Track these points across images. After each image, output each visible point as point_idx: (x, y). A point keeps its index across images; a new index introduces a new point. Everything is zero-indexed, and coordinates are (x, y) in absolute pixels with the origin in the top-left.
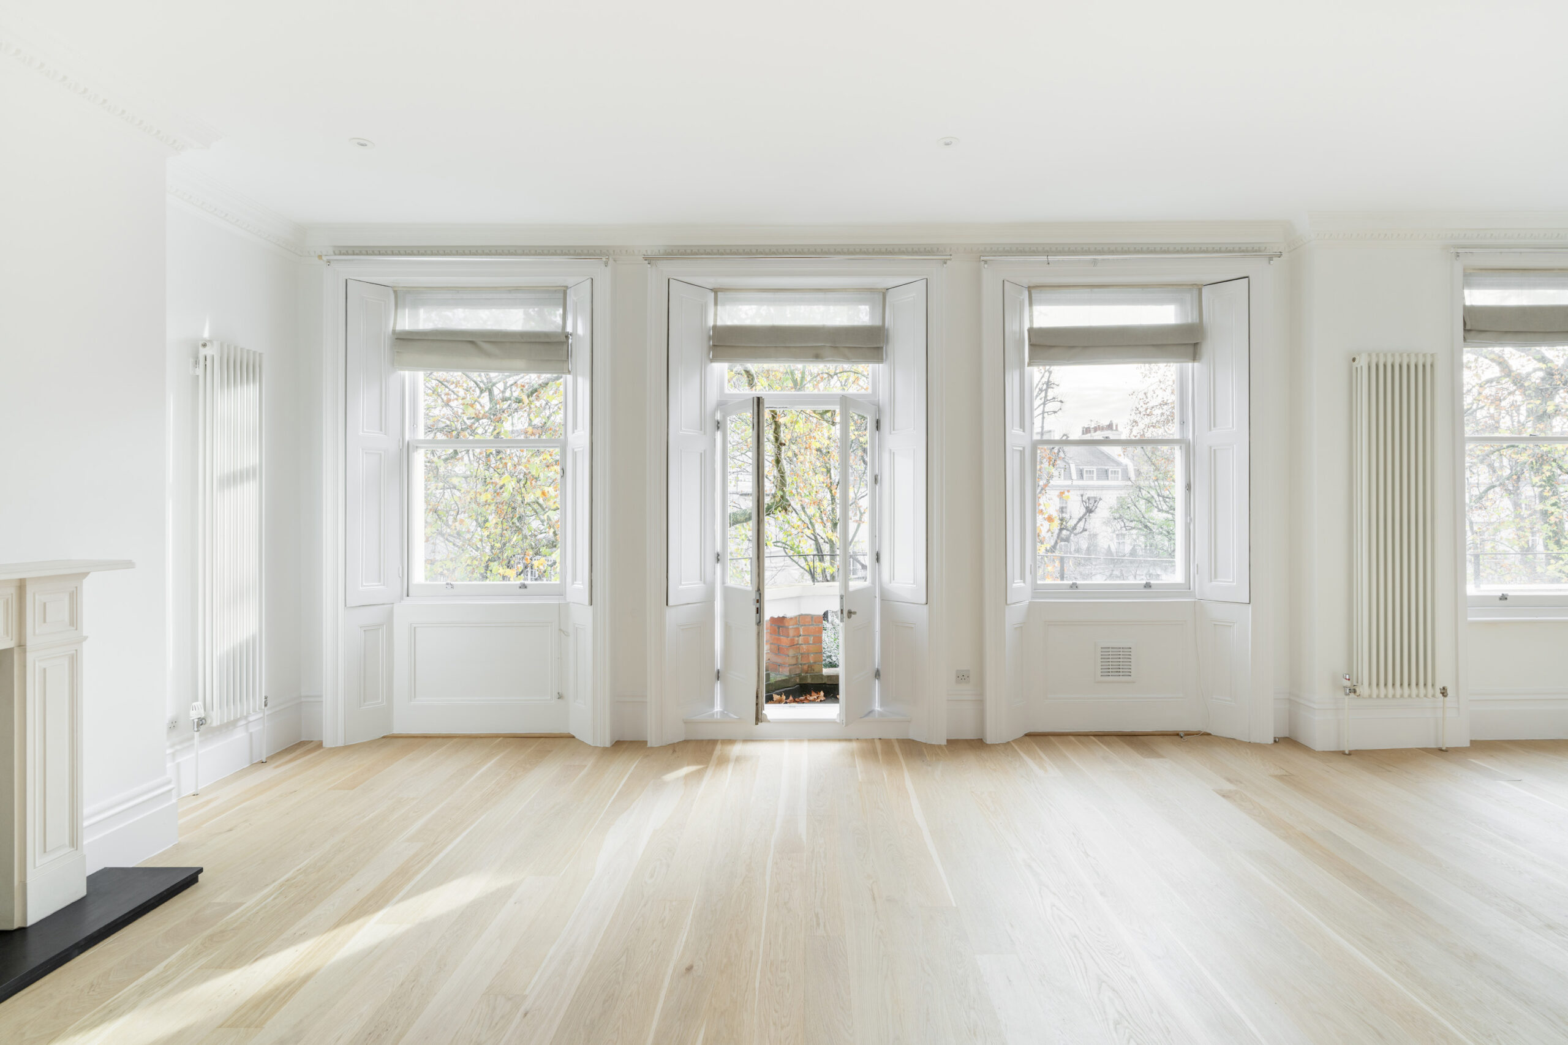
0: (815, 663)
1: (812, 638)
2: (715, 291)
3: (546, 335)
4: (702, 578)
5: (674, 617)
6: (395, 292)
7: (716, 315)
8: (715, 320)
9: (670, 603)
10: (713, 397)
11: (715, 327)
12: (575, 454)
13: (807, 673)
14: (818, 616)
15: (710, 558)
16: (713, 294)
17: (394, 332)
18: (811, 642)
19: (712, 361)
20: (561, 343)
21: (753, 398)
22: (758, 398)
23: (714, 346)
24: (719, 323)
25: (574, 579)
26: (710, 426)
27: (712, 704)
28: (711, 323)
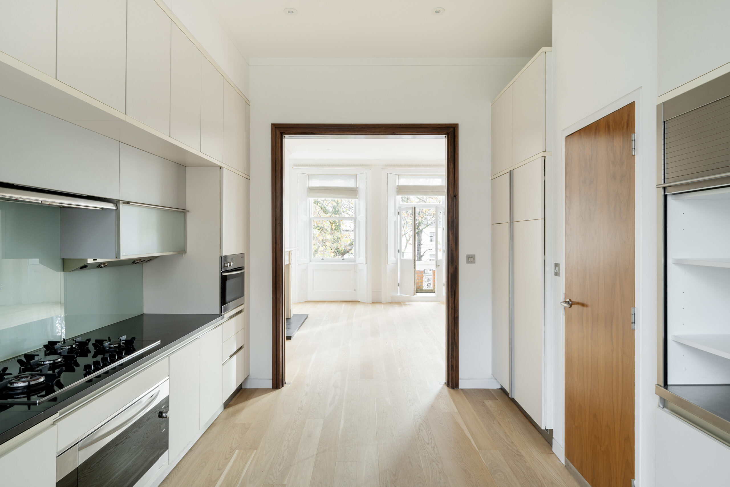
0: (421, 286)
1: (420, 278)
2: (398, 175)
3: (352, 188)
4: (395, 257)
5: (389, 267)
6: (308, 176)
7: (398, 182)
8: (398, 183)
9: (388, 263)
10: (397, 206)
11: (398, 186)
12: (359, 222)
13: (418, 289)
14: (422, 271)
15: (397, 251)
16: (398, 176)
17: (309, 187)
18: (420, 279)
19: (397, 195)
20: (356, 190)
21: (413, 207)
22: (414, 207)
23: (398, 191)
24: (400, 184)
25: (359, 257)
26: (397, 213)
27: (397, 293)
28: (397, 184)
